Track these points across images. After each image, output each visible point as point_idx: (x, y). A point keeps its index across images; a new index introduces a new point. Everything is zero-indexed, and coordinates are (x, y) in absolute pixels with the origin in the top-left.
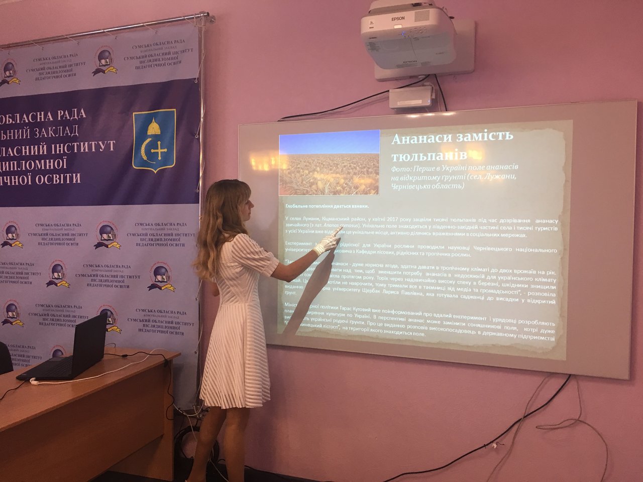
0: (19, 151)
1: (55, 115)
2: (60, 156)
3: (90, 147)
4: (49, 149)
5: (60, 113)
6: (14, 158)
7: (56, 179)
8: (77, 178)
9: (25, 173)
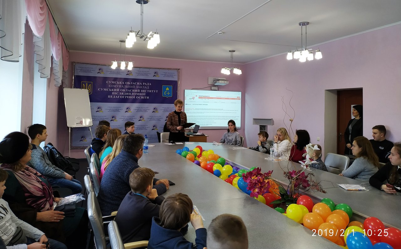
0: (132, 91)
1: (142, 84)
2: (144, 93)
3: (152, 91)
4: (140, 91)
5: (144, 83)
6: (130, 92)
7: (142, 97)
8: (148, 98)
9: (133, 96)
